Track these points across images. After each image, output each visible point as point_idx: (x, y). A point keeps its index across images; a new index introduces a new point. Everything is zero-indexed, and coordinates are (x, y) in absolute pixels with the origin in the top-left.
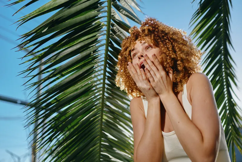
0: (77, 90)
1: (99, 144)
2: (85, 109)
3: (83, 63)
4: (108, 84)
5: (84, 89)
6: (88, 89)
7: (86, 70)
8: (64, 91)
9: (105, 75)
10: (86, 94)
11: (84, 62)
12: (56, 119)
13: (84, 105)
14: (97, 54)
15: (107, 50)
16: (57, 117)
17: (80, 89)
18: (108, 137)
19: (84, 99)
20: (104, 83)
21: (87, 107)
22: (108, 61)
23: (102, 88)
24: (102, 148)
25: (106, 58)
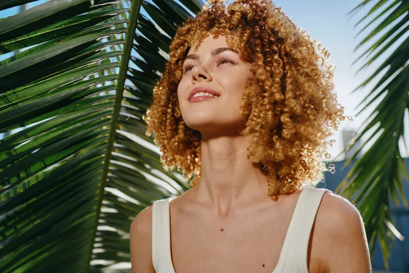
1: (94, 214)
2: (63, 141)
3: (64, 26)
4: (131, 90)
5: (64, 93)
6: (77, 96)
7: (72, 47)
9: (125, 67)
10: (71, 106)
11: (69, 23)
13: (61, 132)
15: (138, 1)
17: (52, 93)
18: (119, 200)
19: (62, 120)
20: (121, 88)
21: (70, 138)
23: (115, 98)
24: (102, 218)
25: (134, 25)
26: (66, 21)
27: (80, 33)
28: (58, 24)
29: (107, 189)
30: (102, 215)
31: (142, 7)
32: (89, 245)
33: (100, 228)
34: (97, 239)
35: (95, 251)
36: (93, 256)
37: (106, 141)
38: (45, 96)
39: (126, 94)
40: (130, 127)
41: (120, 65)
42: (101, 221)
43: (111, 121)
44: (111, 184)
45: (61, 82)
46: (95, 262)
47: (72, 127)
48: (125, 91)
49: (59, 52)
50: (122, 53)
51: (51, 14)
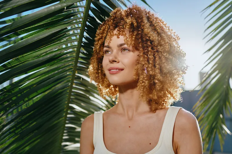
0: (38, 56)
1: (64, 118)
3: (49, 21)
4: (83, 53)
5: (49, 56)
8: (18, 56)
9: (80, 41)
10: (52, 63)
11: (52, 20)
12: (6, 90)
14: (72, 11)
15: (88, 8)
16: (7, 88)
17: (43, 56)
19: (48, 69)
20: (78, 52)
21: (52, 79)
22: (87, 23)
23: (75, 58)
24: (67, 120)
25: (85, 20)
26: (50, 19)
27: (58, 25)
28: (46, 20)
29: (70, 105)
30: (67, 119)
31: (90, 10)
32: (61, 135)
33: (67, 125)
34: (65, 131)
35: (64, 138)
36: (63, 141)
37: (70, 80)
38: (40, 58)
39: (81, 55)
40: (82, 72)
41: (78, 40)
42: (67, 122)
43: (73, 69)
44: (72, 102)
45: (48, 50)
46: (64, 144)
47: (53, 73)
48: (80, 54)
49: (47, 35)
50: (79, 34)
51: (44, 15)
